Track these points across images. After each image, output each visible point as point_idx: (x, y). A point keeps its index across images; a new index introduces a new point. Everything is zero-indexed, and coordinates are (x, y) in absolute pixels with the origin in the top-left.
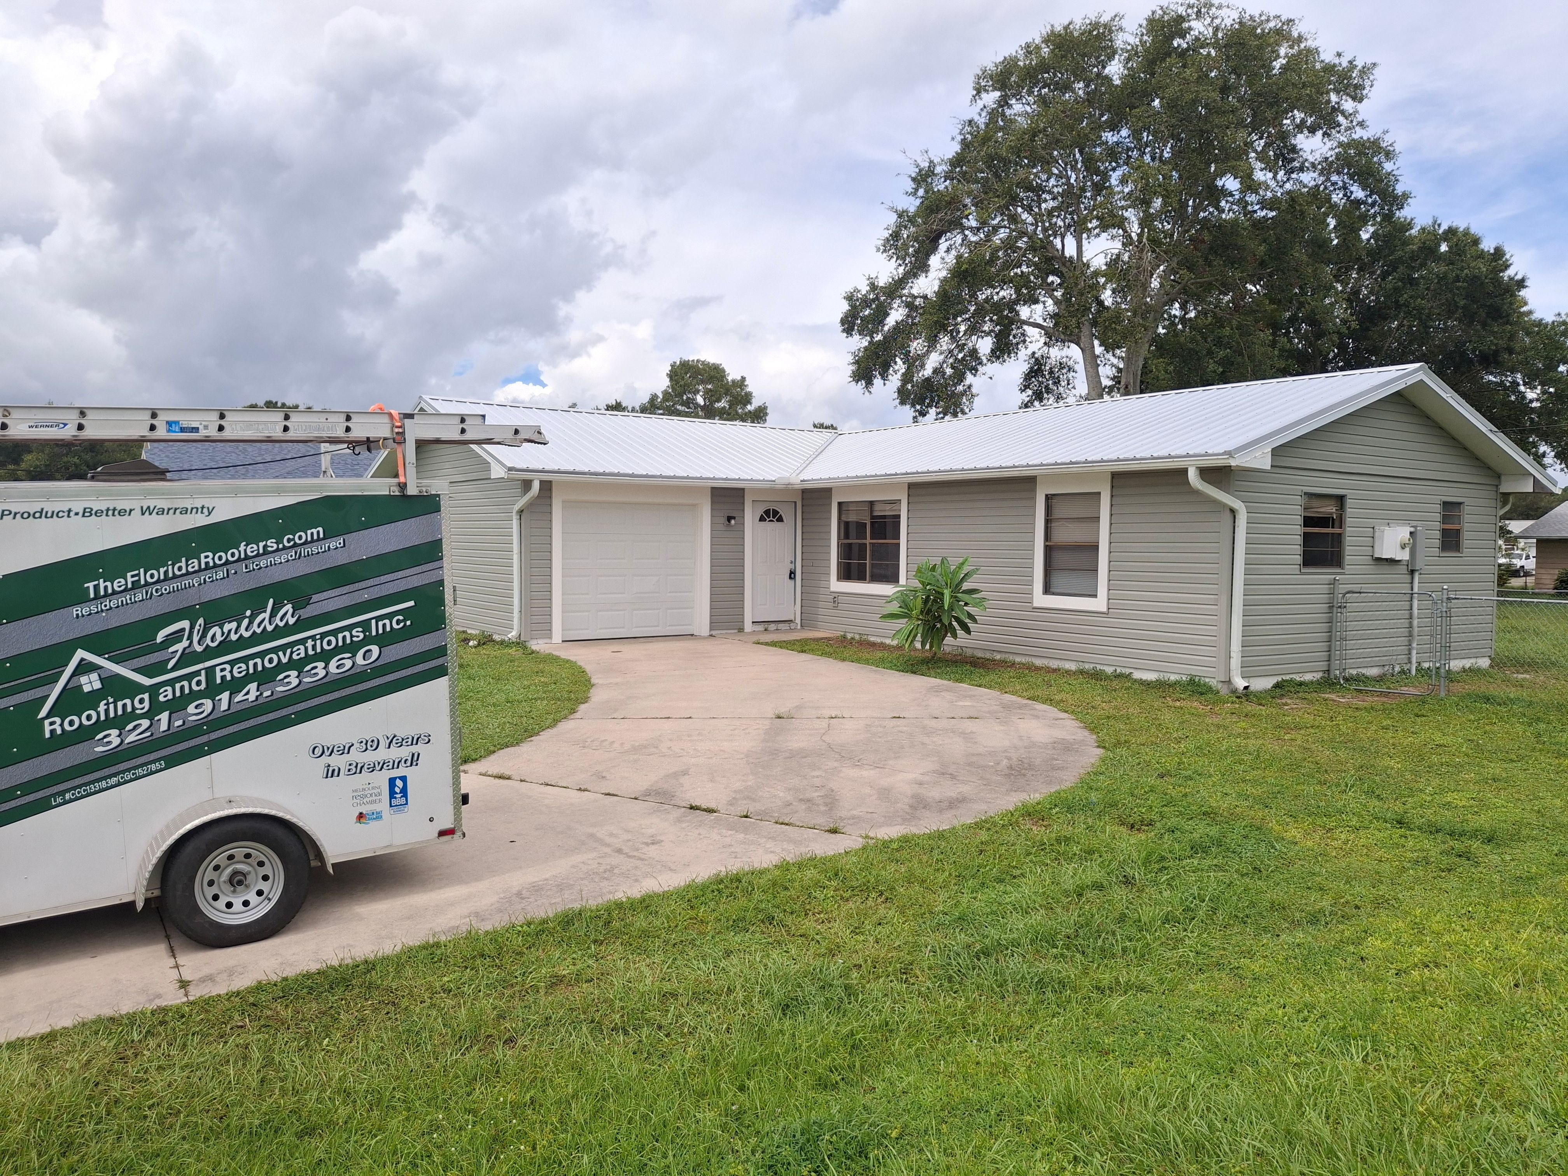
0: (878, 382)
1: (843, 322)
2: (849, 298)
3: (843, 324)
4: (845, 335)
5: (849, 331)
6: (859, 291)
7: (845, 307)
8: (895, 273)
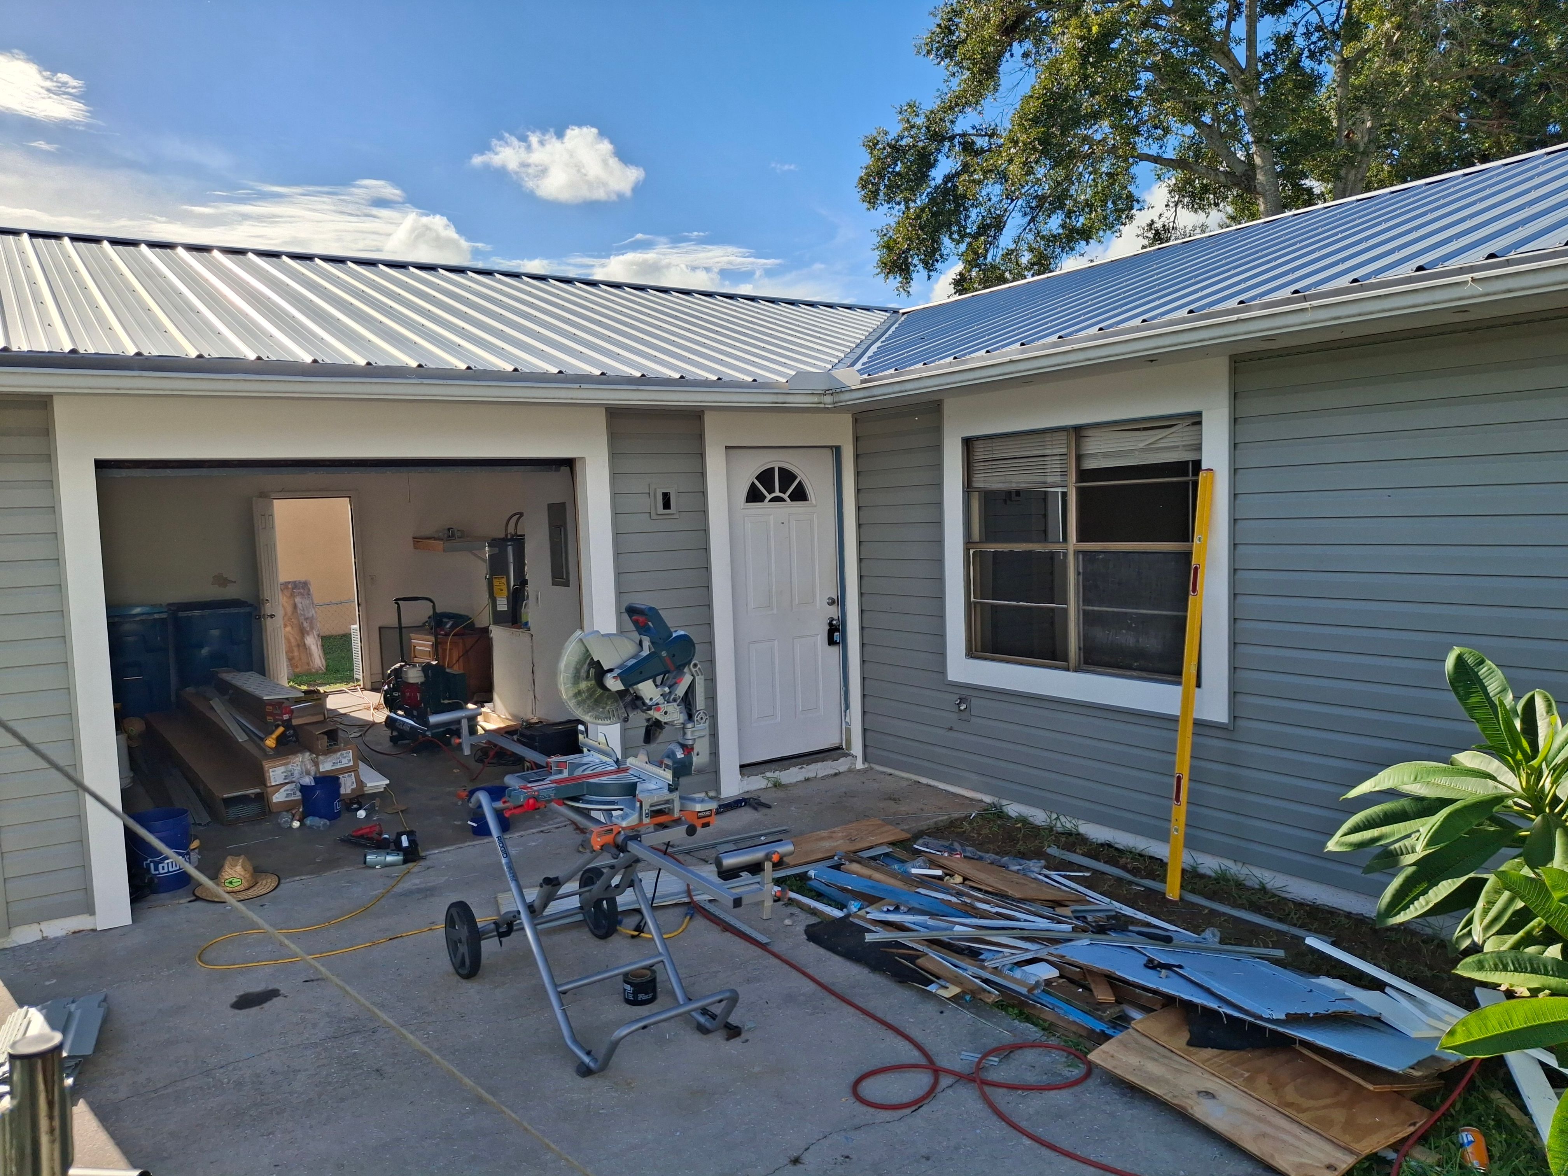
0: (919, 274)
1: (864, 183)
2: (872, 145)
3: (864, 187)
4: (866, 205)
5: (872, 199)
6: (886, 133)
7: (865, 159)
8: (946, 90)
